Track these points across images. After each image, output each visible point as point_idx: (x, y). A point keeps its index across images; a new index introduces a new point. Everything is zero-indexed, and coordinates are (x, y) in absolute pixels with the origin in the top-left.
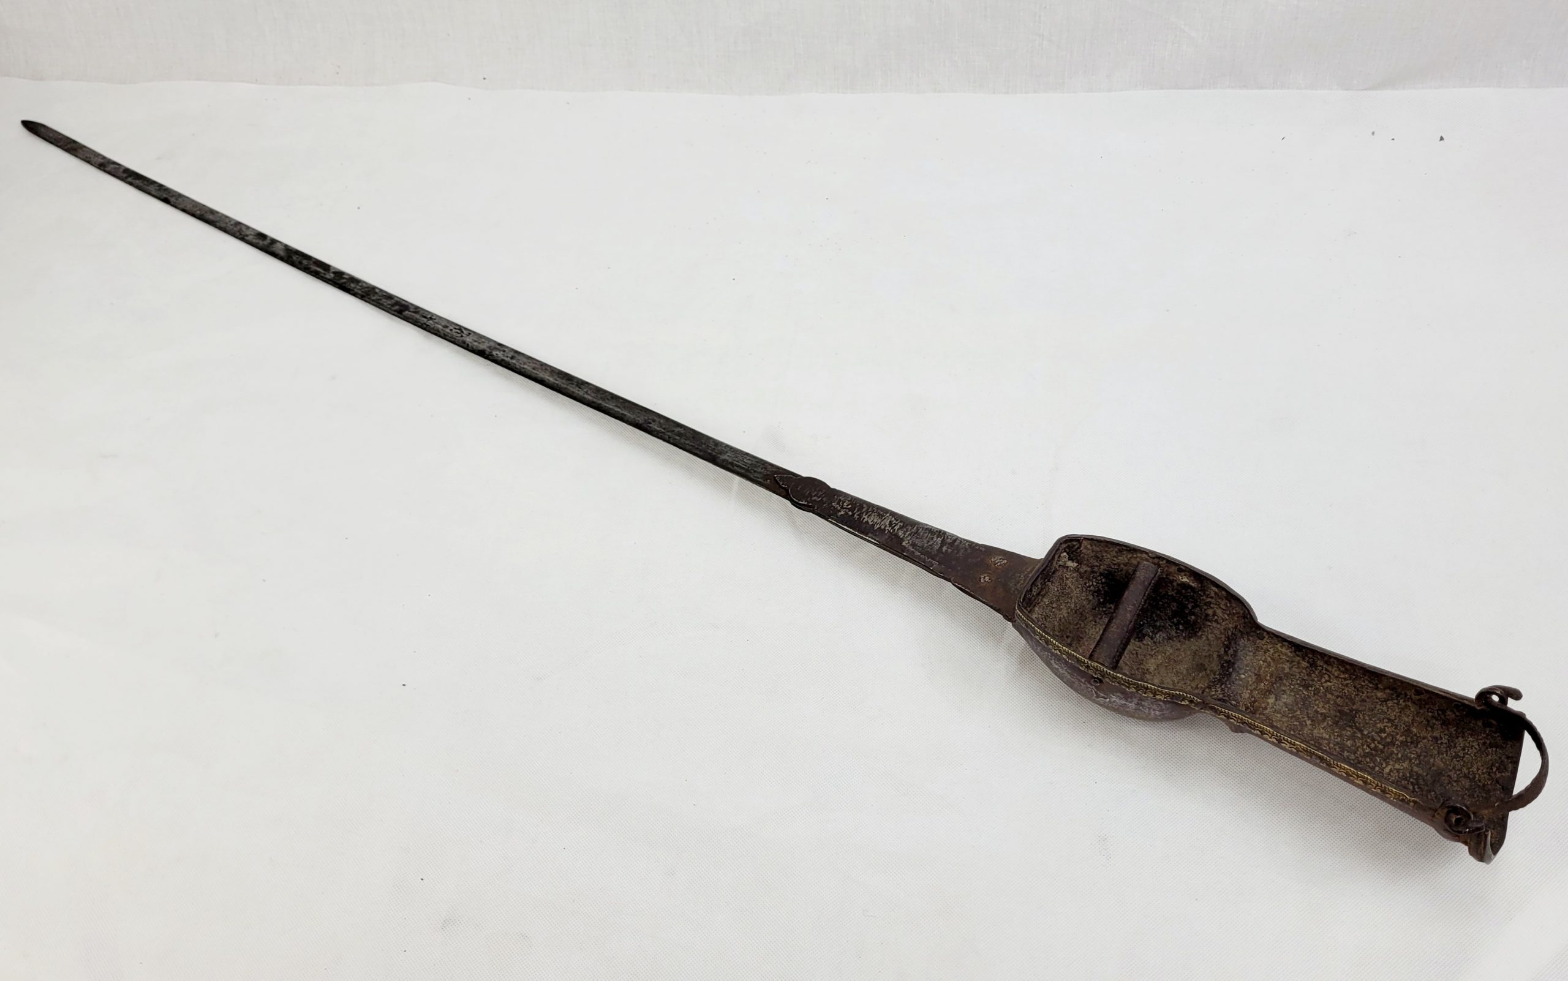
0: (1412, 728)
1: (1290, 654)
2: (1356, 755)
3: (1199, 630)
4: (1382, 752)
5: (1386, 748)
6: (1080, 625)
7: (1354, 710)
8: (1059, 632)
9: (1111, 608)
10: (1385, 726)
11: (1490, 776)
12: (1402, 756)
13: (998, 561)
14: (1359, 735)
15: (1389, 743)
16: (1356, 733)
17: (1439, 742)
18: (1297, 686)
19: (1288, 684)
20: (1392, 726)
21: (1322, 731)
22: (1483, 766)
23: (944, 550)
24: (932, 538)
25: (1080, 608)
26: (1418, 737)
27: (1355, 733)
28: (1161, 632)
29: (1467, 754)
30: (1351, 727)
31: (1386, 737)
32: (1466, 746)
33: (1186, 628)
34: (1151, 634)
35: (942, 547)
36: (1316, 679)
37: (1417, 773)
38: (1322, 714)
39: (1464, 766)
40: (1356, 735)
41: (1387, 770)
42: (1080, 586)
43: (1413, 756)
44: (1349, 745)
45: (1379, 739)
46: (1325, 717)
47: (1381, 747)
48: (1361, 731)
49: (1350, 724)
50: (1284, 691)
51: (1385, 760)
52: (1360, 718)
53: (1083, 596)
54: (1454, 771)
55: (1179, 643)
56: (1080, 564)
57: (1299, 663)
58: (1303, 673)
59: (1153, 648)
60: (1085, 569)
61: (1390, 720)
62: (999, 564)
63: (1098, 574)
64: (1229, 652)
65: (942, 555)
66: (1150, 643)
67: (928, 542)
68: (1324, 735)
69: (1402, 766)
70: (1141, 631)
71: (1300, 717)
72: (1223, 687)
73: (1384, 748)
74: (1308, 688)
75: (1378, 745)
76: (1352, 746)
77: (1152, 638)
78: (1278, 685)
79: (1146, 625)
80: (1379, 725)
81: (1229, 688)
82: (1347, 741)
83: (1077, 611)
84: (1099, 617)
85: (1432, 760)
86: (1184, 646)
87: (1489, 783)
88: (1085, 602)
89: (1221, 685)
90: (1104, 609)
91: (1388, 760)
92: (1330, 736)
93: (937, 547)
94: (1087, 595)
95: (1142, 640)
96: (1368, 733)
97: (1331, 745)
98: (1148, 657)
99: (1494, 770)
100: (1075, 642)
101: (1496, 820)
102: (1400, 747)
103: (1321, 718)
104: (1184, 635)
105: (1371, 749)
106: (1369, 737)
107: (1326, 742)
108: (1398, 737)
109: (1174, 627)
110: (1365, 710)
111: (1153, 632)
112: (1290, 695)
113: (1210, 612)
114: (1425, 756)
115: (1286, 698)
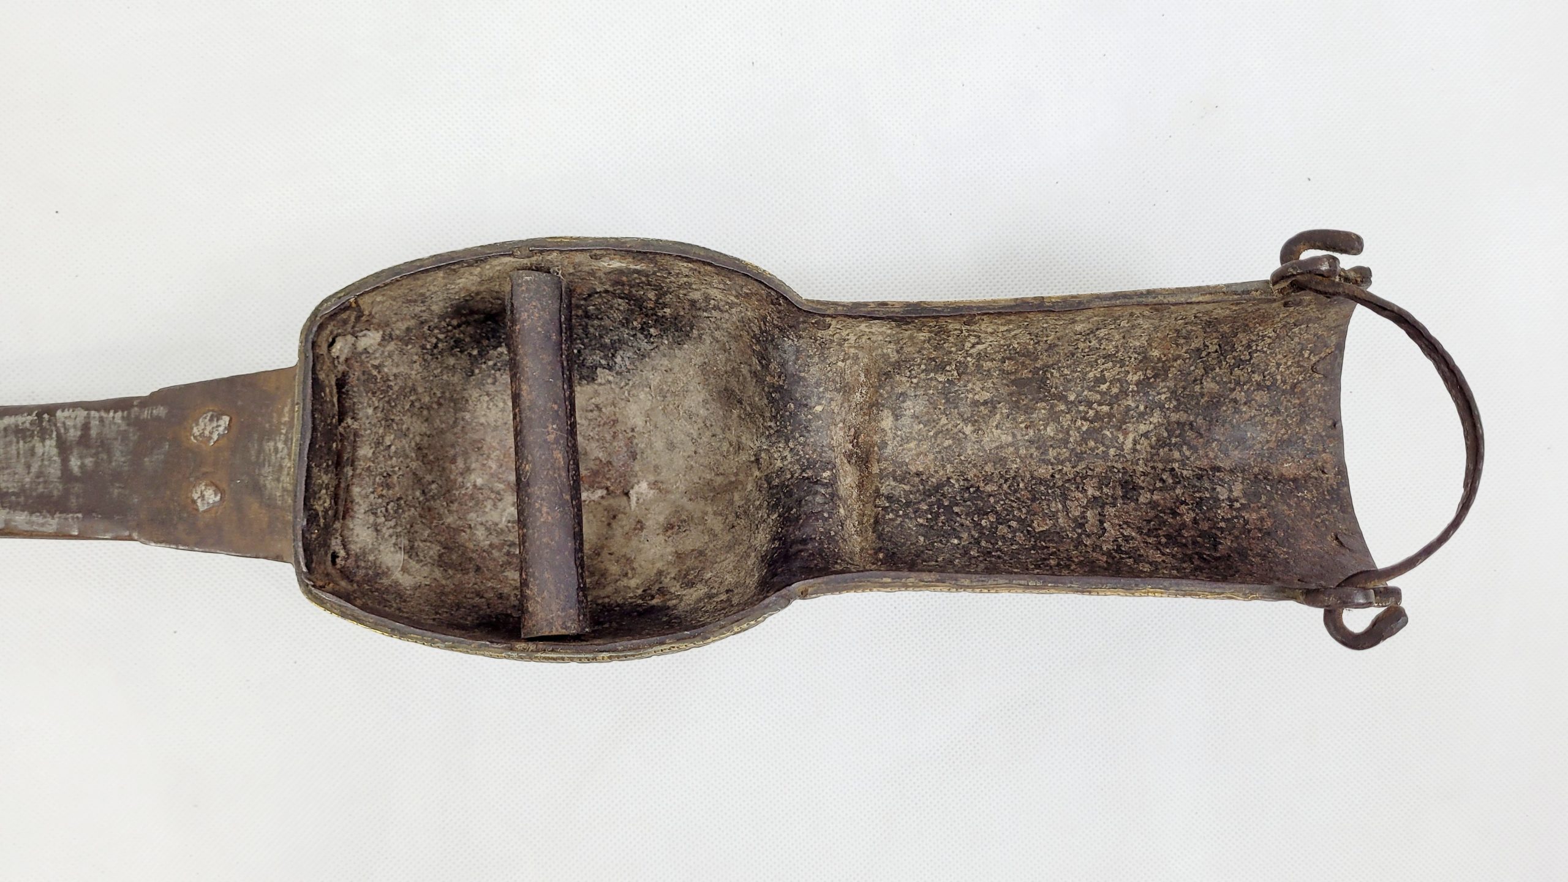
0: (1151, 353)
1: (889, 331)
2: (1070, 446)
3: (692, 329)
4: (1110, 416)
5: (1116, 406)
6: (463, 419)
7: (1040, 369)
8: (430, 472)
9: (501, 354)
10: (1102, 371)
11: (1301, 366)
12: (1146, 407)
13: (209, 428)
14: (1063, 407)
15: (1117, 396)
16: (1057, 405)
17: (1204, 354)
18: (923, 376)
19: (904, 379)
20: (1114, 366)
21: (997, 432)
22: (1285, 356)
23: (76, 470)
24: (32, 449)
25: (443, 393)
26: (1164, 362)
27: (1052, 407)
28: (621, 352)
29: (1257, 351)
30: (1041, 400)
31: (1109, 388)
32: (1253, 341)
33: (665, 330)
34: (603, 362)
35: (65, 461)
36: (953, 349)
37: (1178, 423)
38: (985, 403)
39: (1253, 372)
40: (1058, 409)
41: (1129, 444)
42: (416, 358)
43: (1163, 397)
44: (1052, 434)
45: (1098, 397)
46: (992, 405)
47: (1105, 408)
48: (1063, 398)
49: (1041, 395)
50: (902, 394)
51: (1119, 429)
52: (1055, 378)
53: (436, 369)
54: (1238, 388)
55: (665, 359)
56: (387, 325)
57: (911, 338)
58: (925, 349)
59: (623, 384)
60: (404, 328)
61: (1107, 357)
62: (215, 437)
63: (436, 320)
64: (772, 366)
65: (77, 488)
66: (611, 378)
67: (28, 467)
68: (1003, 437)
69: (1151, 423)
70: (582, 365)
71: (950, 426)
72: (791, 444)
73: (1112, 408)
74: (944, 369)
75: (1099, 408)
76: (1058, 432)
77: (610, 368)
78: (888, 388)
79: (587, 351)
80: (1091, 375)
81: (804, 444)
82: (1045, 429)
83: (442, 401)
84: (490, 381)
85: (1197, 388)
86: (677, 361)
87: (1300, 379)
88: (445, 377)
89: (787, 442)
90: (491, 363)
91: (1124, 427)
92: (1014, 435)
93: (54, 471)
94: (442, 363)
95: (594, 380)
96: (1078, 396)
97: (1023, 452)
98: (623, 404)
99: (1306, 355)
100: (473, 458)
101: (1324, 434)
102: (1138, 392)
103: (986, 412)
104: (666, 342)
105: (1091, 422)
106: (1080, 402)
107: (1011, 449)
108: (1130, 376)
109: (639, 335)
110: (1059, 361)
111: (605, 357)
112: (916, 396)
113: (696, 295)
114: (1184, 388)
115: (910, 407)
